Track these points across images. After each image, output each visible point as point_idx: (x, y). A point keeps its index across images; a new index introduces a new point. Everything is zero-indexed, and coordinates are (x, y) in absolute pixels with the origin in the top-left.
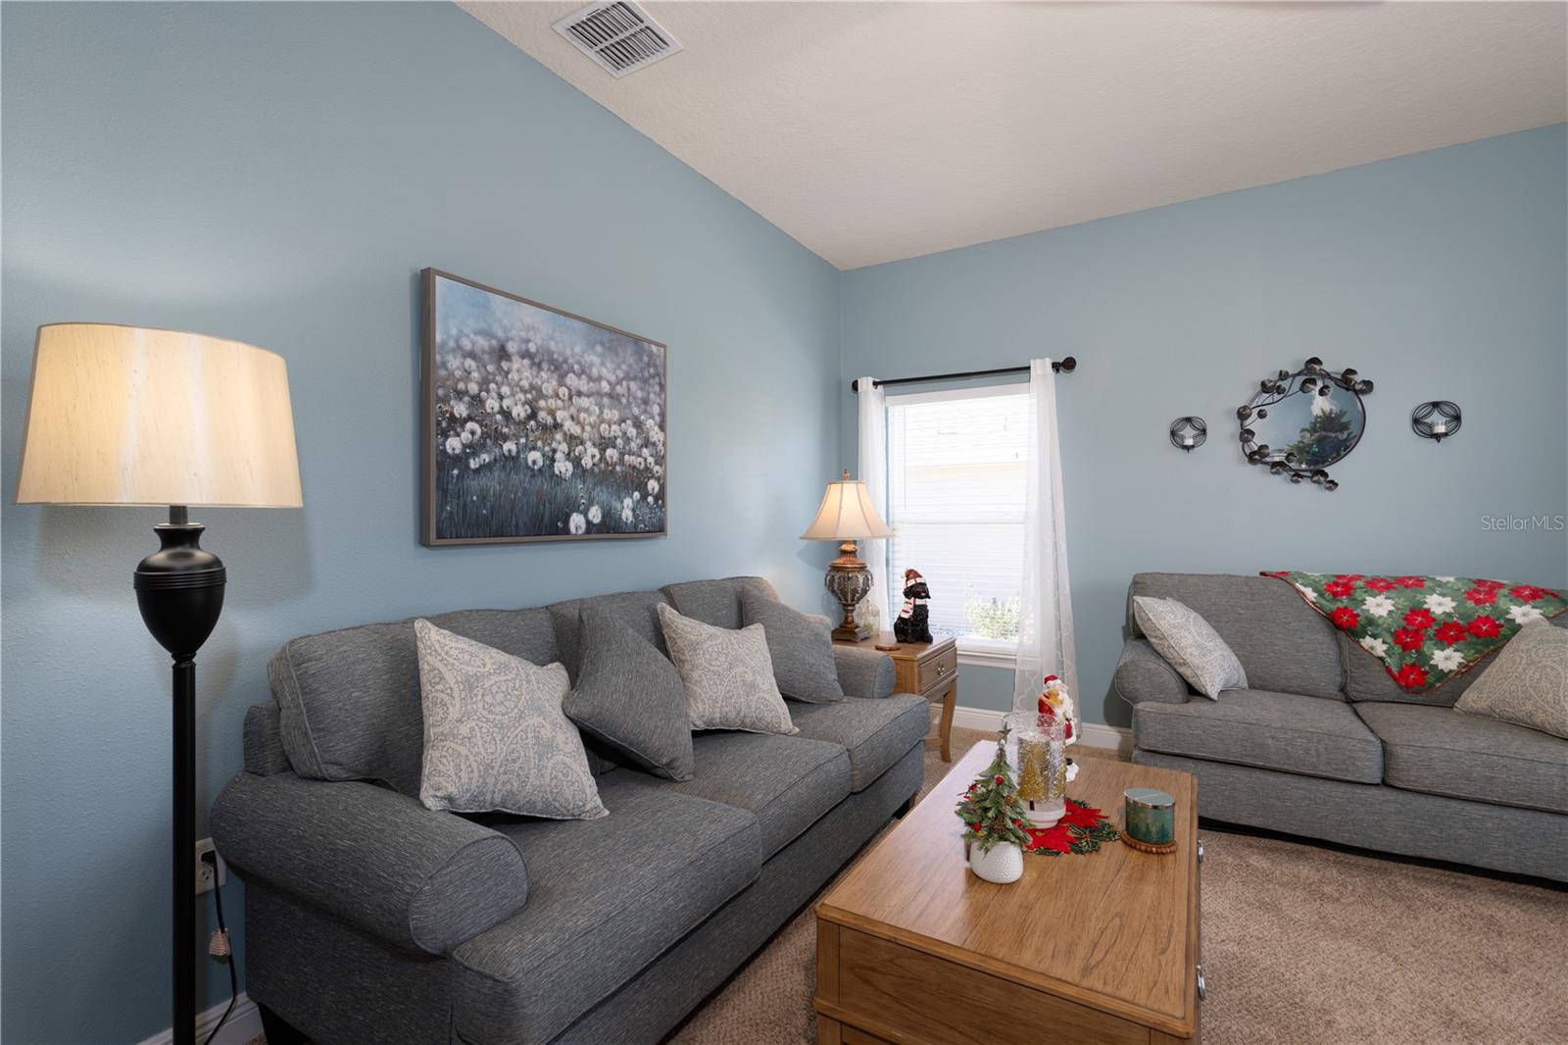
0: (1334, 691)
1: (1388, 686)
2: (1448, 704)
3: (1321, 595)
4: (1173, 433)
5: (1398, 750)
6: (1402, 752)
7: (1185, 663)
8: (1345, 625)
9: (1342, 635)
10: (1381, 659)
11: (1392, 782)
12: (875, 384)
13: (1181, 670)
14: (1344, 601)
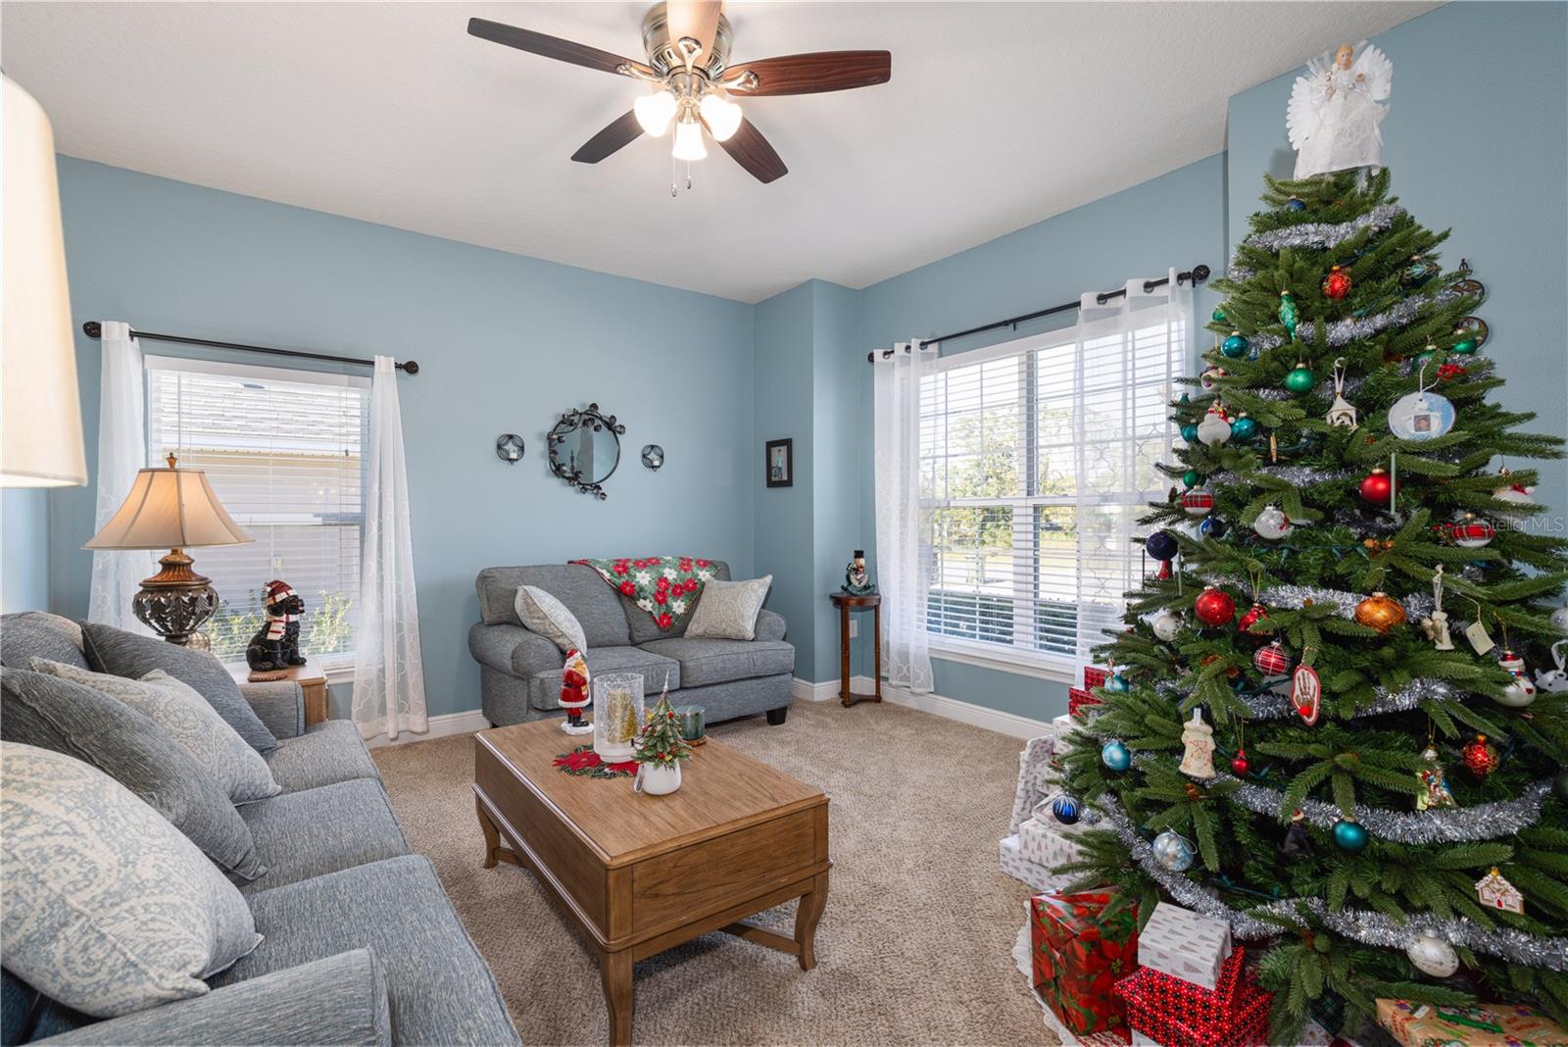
0: (627, 640)
1: (653, 629)
2: (680, 633)
3: (612, 574)
4: (499, 447)
5: (687, 664)
6: (690, 664)
7: (563, 635)
8: (626, 594)
9: (625, 600)
10: (650, 612)
11: (688, 685)
12: (132, 335)
13: (559, 641)
14: (625, 578)
